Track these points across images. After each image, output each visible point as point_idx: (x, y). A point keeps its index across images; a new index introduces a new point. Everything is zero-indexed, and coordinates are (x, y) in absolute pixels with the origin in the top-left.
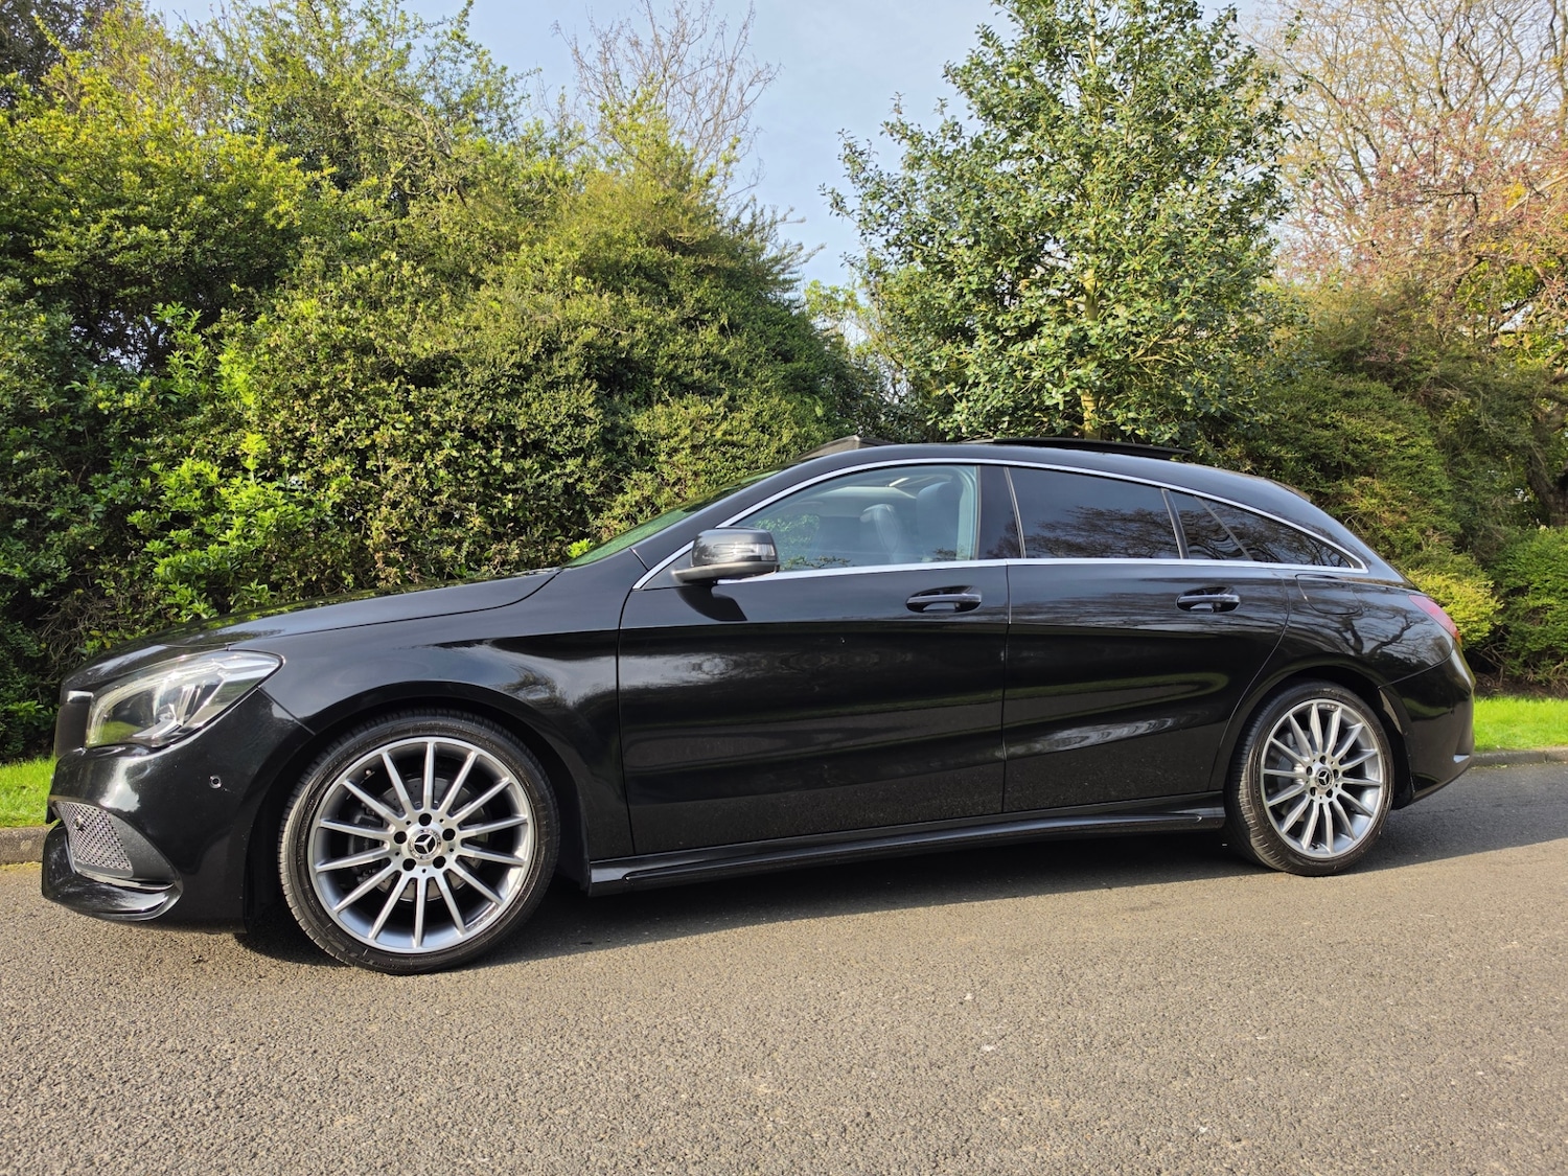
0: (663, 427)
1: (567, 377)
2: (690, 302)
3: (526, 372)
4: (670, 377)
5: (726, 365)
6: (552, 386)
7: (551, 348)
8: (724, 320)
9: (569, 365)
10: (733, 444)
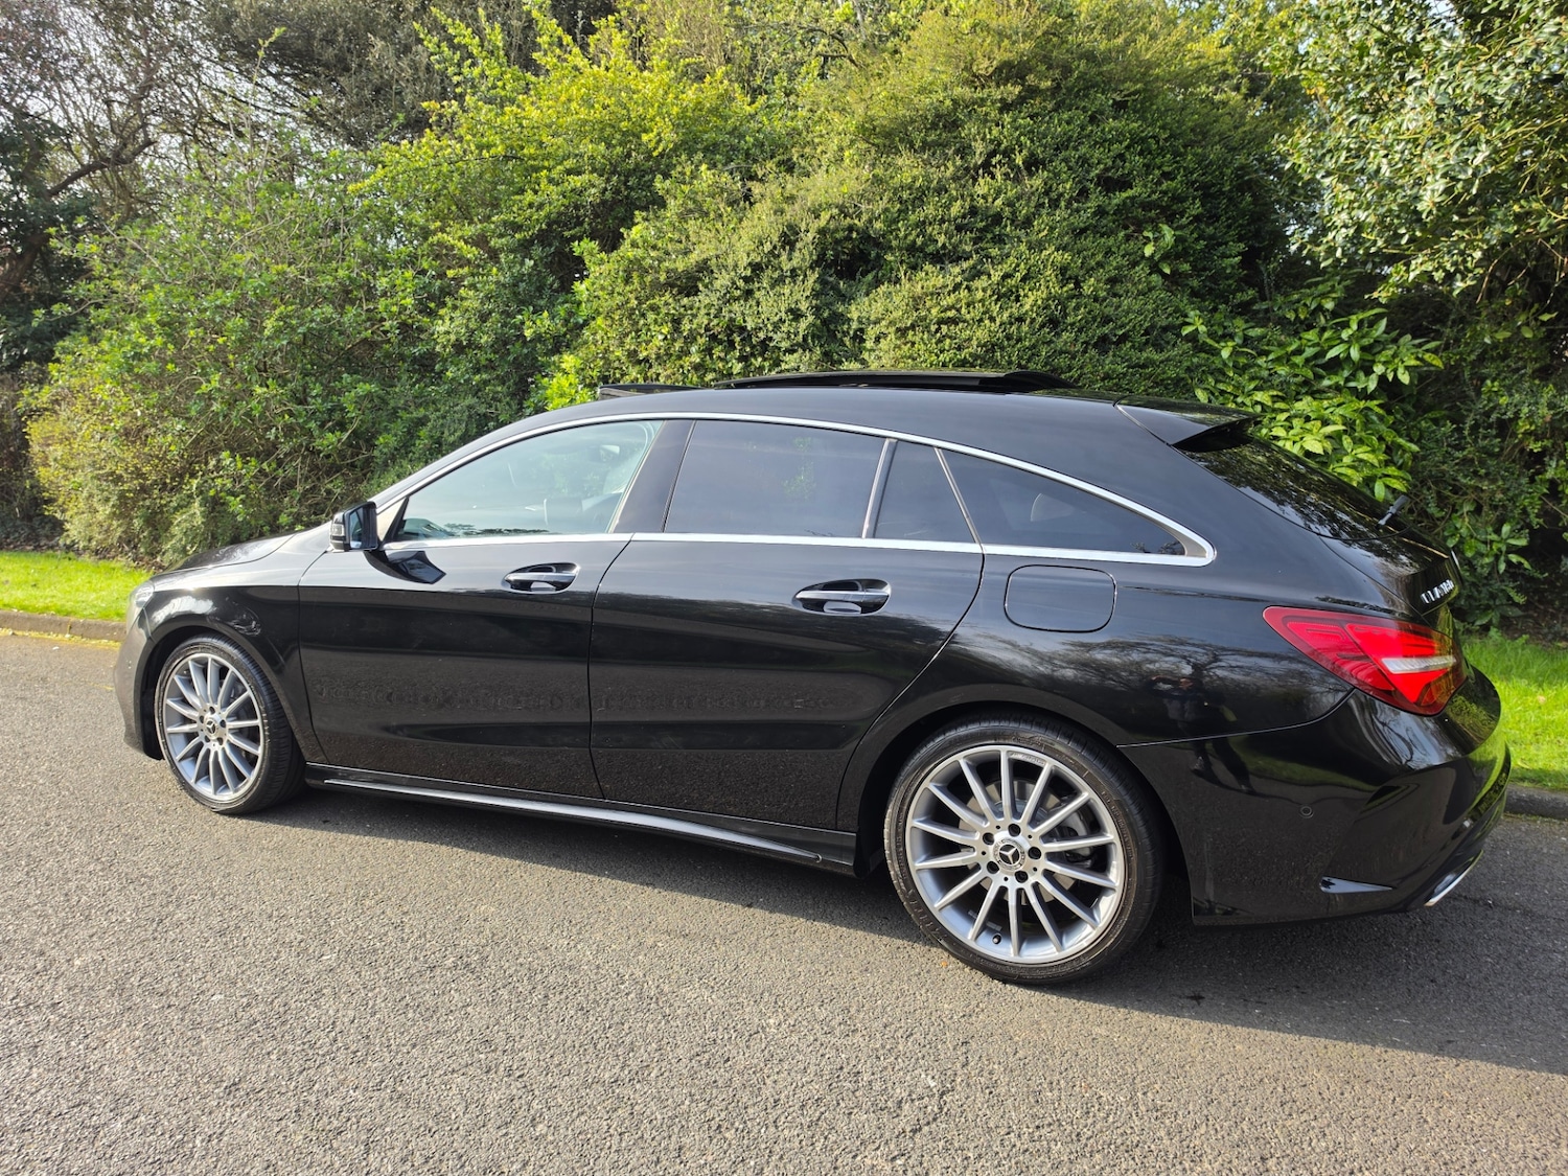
0: (877, 309)
1: (793, 270)
2: (979, 147)
3: (757, 268)
4: (912, 249)
5: (997, 219)
6: (780, 280)
7: (789, 239)
8: (1019, 161)
9: (803, 255)
10: (954, 321)
